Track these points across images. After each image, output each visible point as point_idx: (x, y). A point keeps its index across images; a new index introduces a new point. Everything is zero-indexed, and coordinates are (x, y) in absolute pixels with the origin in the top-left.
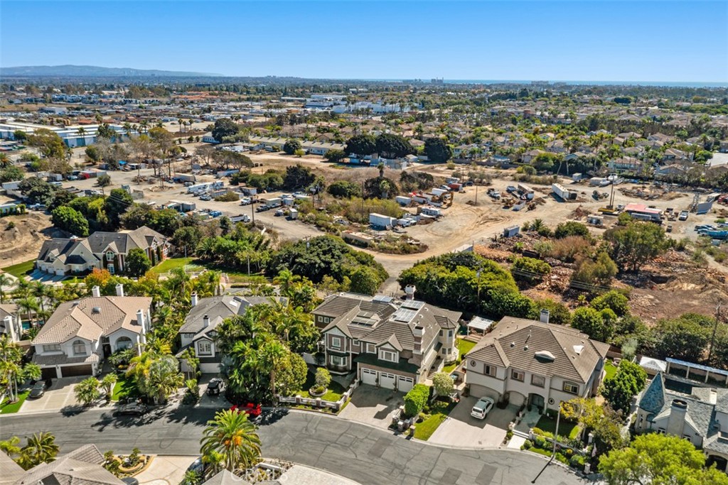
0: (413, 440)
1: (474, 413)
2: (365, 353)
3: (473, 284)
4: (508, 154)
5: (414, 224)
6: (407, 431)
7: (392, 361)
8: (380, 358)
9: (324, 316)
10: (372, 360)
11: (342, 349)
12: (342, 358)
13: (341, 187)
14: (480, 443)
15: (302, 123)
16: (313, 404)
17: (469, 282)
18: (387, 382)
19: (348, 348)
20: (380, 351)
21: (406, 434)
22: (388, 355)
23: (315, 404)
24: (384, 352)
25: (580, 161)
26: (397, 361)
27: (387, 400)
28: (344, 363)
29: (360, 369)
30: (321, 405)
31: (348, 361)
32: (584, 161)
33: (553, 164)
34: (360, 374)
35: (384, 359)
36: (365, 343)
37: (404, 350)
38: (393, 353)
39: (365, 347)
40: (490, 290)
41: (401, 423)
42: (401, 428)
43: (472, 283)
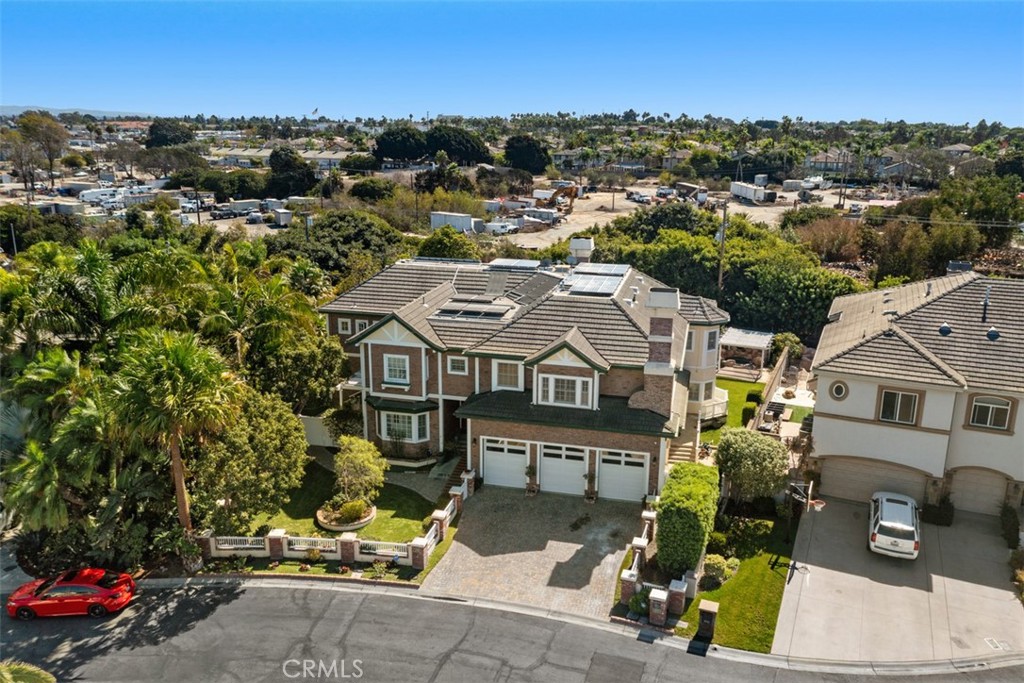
0: (718, 653)
1: (882, 542)
2: (487, 394)
3: (708, 260)
4: (642, 155)
5: (515, 231)
6: (682, 624)
7: (578, 404)
8: (537, 398)
9: (353, 316)
10: (515, 408)
11: (415, 388)
12: (415, 418)
13: (373, 188)
14: (959, 643)
15: (301, 137)
16: (329, 556)
17: (696, 257)
18: (563, 476)
19: (432, 386)
20: (538, 379)
21: (682, 633)
22: (565, 389)
23: (338, 556)
24: (552, 378)
25: (760, 158)
26: (593, 404)
27: (575, 527)
28: (422, 434)
29: (475, 441)
30: (359, 557)
31: (434, 426)
32: (767, 157)
33: (717, 166)
34: (476, 456)
35: (551, 402)
36: (486, 359)
37: (614, 367)
38: (579, 380)
39: (486, 373)
40: (753, 268)
41: (659, 594)
42: (659, 613)
43: (704, 258)
